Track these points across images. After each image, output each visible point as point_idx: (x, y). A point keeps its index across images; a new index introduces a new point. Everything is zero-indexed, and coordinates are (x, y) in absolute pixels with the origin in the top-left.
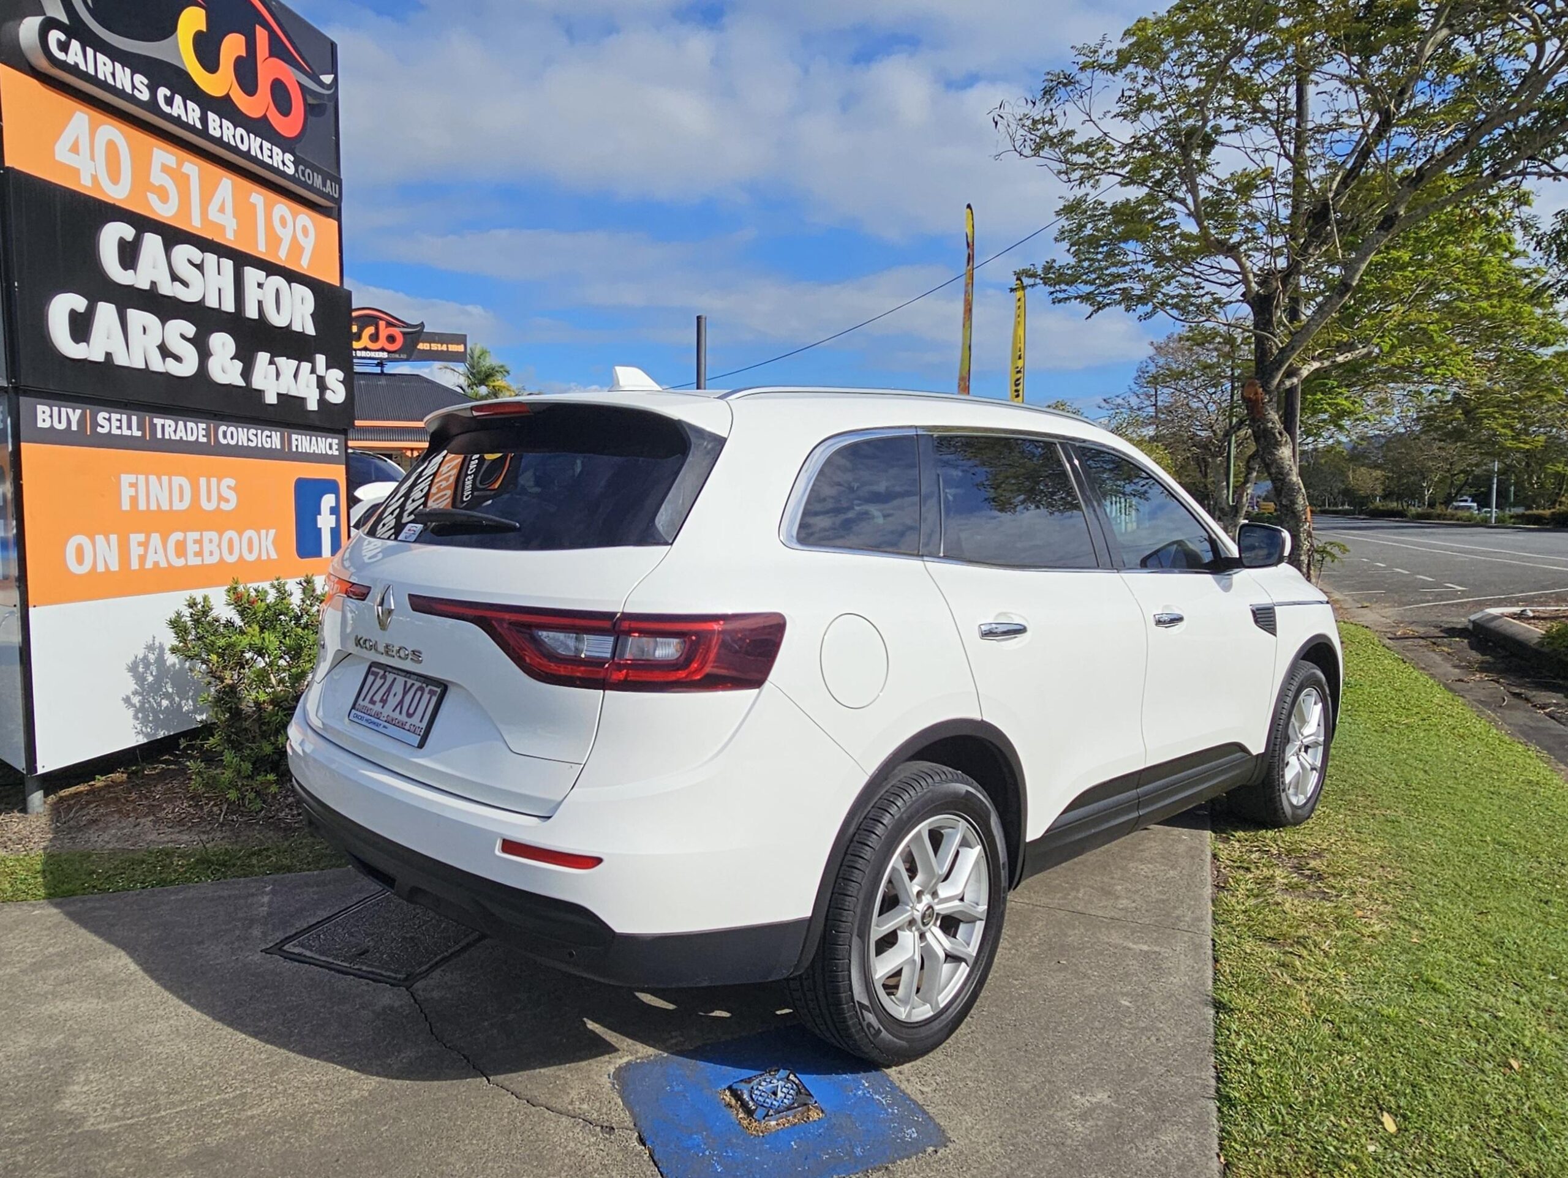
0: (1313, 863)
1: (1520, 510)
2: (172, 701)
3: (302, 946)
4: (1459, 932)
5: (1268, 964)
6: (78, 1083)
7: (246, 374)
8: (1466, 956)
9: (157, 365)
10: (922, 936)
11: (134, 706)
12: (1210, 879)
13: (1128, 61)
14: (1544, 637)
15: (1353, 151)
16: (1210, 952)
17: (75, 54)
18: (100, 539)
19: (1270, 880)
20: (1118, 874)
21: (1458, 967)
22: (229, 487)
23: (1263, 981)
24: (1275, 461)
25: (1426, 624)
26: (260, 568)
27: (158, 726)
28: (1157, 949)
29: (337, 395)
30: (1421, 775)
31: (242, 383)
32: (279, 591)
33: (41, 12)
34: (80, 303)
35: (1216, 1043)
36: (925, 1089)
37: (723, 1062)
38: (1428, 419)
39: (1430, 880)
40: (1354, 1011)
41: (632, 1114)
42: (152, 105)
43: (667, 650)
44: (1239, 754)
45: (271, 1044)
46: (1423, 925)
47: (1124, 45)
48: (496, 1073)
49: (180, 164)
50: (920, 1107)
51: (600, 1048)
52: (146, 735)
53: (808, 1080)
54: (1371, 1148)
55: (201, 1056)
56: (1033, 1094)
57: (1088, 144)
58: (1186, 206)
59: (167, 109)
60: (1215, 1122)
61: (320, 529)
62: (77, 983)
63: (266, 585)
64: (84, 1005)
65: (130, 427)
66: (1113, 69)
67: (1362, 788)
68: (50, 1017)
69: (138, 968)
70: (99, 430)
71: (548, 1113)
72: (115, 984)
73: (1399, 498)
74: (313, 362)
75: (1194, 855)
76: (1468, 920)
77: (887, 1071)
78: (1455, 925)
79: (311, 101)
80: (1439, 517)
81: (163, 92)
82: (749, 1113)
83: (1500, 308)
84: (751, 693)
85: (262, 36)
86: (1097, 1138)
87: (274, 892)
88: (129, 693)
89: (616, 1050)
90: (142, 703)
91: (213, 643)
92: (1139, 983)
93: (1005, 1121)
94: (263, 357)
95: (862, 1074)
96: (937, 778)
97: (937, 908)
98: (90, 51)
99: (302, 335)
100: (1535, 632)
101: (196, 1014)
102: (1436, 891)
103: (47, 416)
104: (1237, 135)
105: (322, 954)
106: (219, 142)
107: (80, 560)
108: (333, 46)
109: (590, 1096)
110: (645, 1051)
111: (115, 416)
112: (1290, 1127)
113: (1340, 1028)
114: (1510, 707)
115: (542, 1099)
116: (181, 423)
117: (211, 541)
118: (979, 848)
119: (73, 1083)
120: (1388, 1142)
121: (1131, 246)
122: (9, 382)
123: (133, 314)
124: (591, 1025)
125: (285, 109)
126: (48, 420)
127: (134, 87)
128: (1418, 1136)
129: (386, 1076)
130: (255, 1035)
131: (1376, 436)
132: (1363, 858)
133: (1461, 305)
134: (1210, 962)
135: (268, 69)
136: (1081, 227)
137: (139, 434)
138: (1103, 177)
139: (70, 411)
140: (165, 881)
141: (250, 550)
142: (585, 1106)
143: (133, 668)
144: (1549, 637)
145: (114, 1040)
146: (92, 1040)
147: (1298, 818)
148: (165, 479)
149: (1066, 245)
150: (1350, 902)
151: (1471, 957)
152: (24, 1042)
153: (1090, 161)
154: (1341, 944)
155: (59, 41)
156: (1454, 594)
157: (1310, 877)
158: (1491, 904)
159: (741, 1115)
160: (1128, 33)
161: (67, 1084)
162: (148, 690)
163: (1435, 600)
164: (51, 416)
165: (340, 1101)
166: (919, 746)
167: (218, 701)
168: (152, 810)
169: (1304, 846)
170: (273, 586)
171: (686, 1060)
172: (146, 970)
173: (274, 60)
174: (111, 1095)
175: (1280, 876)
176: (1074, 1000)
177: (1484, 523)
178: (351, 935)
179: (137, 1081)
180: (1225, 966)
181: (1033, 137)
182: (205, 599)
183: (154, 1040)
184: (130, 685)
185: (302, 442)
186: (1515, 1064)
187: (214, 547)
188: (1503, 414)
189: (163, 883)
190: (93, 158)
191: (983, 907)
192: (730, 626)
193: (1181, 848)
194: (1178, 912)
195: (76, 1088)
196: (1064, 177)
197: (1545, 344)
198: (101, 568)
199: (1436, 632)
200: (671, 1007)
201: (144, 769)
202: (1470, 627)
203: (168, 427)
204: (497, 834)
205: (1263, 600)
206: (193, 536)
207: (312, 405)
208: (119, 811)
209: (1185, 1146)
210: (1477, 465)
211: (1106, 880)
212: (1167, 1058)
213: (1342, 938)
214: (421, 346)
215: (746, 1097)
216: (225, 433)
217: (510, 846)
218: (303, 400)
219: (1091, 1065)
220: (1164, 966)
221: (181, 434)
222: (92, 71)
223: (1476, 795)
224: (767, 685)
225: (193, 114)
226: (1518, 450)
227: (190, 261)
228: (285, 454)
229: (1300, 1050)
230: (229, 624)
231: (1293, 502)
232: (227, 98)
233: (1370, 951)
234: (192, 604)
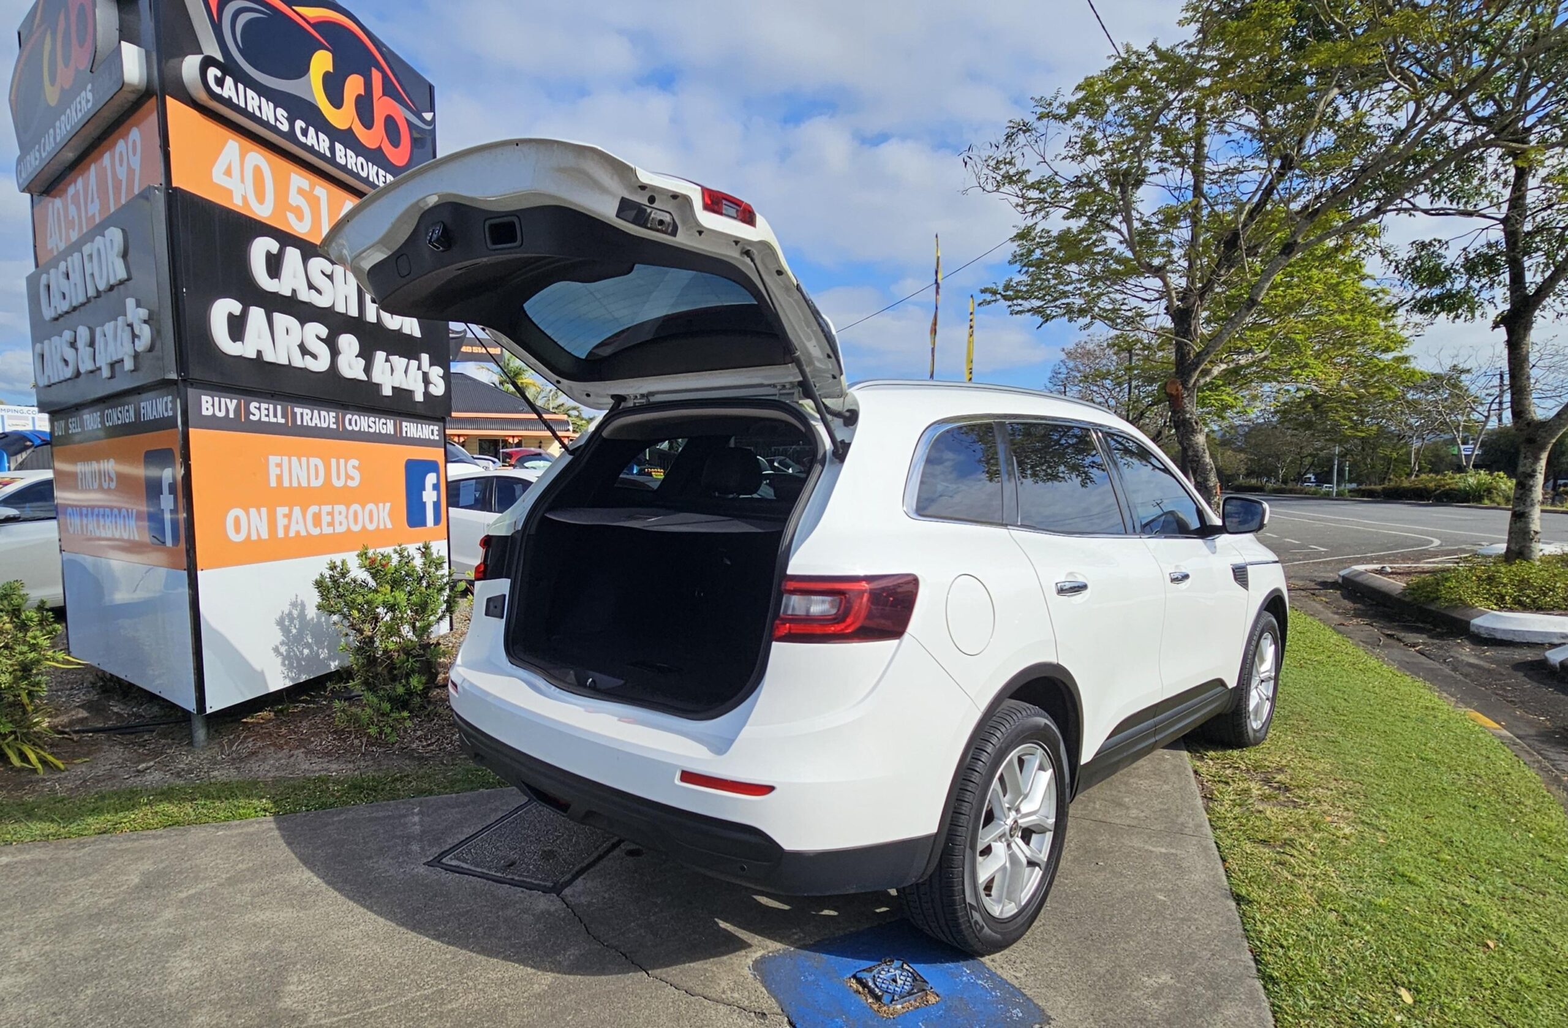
0: (1279, 777)
1: (1354, 486)
2: (311, 650)
3: (458, 859)
4: (1414, 833)
5: (1268, 862)
6: (293, 983)
7: (368, 370)
8: (1426, 853)
9: (298, 361)
10: (1009, 845)
11: (281, 654)
12: (1198, 792)
13: (1076, 112)
14: (1405, 589)
15: (1257, 190)
16: (1217, 853)
17: (228, 90)
18: (253, 511)
19: (1247, 791)
20: (1123, 788)
21: (1422, 862)
22: (354, 467)
23: (1269, 877)
24: (1191, 446)
25: (1302, 578)
26: (381, 535)
27: (301, 670)
28: (1173, 851)
29: (438, 389)
30: (1344, 704)
31: (365, 378)
32: (401, 555)
33: (202, 53)
34: (235, 307)
35: (1245, 930)
36: (1018, 975)
37: (842, 953)
38: (1285, 412)
39: (1378, 791)
40: (1352, 902)
41: (777, 1001)
42: (291, 136)
43: (819, 606)
44: (1220, 688)
45: (453, 945)
46: (1384, 828)
47: (1073, 99)
48: (653, 968)
49: (312, 187)
50: (1019, 990)
51: (736, 945)
52: (292, 679)
53: (921, 969)
54: (1398, 1018)
55: (393, 956)
56: (1108, 976)
57: (1040, 182)
58: (1121, 233)
59: (302, 139)
60: (1264, 998)
61: (425, 503)
62: (271, 895)
63: (388, 550)
64: (282, 915)
65: (275, 416)
66: (1063, 119)
67: (1299, 714)
68: (255, 925)
69: (320, 881)
70: (252, 417)
71: (706, 1002)
72: (304, 895)
73: (1259, 476)
74: (418, 359)
75: (1179, 771)
76: (1419, 823)
77: (983, 959)
78: (1410, 828)
79: (416, 135)
80: (1291, 491)
81: (299, 124)
82: (878, 998)
83: (1353, 320)
84: (893, 643)
85: (376, 76)
86: (1173, 1013)
87: (421, 813)
88: (278, 643)
89: (750, 946)
90: (288, 652)
91: (353, 601)
92: (1166, 880)
93: (1092, 1000)
94: (380, 356)
95: (961, 963)
96: (1024, 713)
97: (1020, 821)
98: (241, 87)
99: (410, 337)
100: (1396, 585)
101: (381, 920)
102: (1385, 799)
103: (209, 405)
104: (1161, 176)
105: (477, 866)
106: (344, 168)
107: (238, 530)
108: (431, 88)
109: (738, 986)
110: (774, 946)
111: (264, 406)
112: (1328, 1000)
113: (1345, 916)
114: (1385, 646)
115: (698, 989)
116: (316, 412)
117: (340, 513)
118: (1051, 771)
119: (289, 983)
120: (1409, 1011)
121: (1073, 267)
122: (179, 375)
123: (277, 317)
124: (723, 924)
125: (395, 142)
126: (211, 409)
127: (276, 119)
128: (1432, 1008)
129: (559, 972)
130: (437, 937)
131: (1241, 425)
132: (1318, 773)
133: (1323, 318)
134: (1220, 862)
135: (383, 106)
136: (1031, 252)
137: (283, 421)
138: (1052, 210)
139: (228, 401)
140: (325, 804)
141: (371, 521)
142: (736, 995)
143: (280, 622)
144: (1411, 590)
145: (315, 944)
146: (295, 945)
147: (1257, 742)
148: (304, 460)
149: (1017, 266)
150: (1318, 809)
151: (1430, 854)
152: (236, 948)
153: (1041, 196)
154: (1323, 844)
155: (216, 77)
156: (1319, 555)
157: (1279, 788)
158: (1432, 809)
159: (870, 1000)
160: (1079, 88)
161: (284, 984)
162: (293, 640)
163: (1304, 559)
164: (213, 405)
165: (526, 995)
166: (1015, 688)
167: (359, 650)
168: (302, 743)
169: (1267, 763)
170: (395, 551)
171: (812, 954)
172: (328, 883)
173: (385, 98)
174: (325, 993)
175: (1255, 789)
176: (1119, 896)
177: (1327, 496)
178: (497, 849)
179: (345, 981)
180: (1233, 864)
181: (995, 175)
182: (343, 562)
183: (350, 944)
184: (278, 637)
185: (411, 429)
186: (1491, 944)
187: (342, 518)
188: (1344, 408)
189: (323, 806)
190: (243, 181)
191: (1052, 821)
192: (875, 585)
193: (1167, 766)
194: (1181, 820)
195: (292, 987)
196: (1020, 209)
197: (1387, 350)
198: (254, 537)
199: (1312, 585)
200: (787, 907)
201: (288, 708)
202: (1340, 581)
203: (307, 416)
204: (676, 767)
205: (1239, 561)
206: (326, 508)
207: (419, 397)
208: (274, 744)
209: (1246, 1018)
210: (1322, 449)
211: (1115, 793)
212: (1208, 944)
213: (1322, 840)
214: (464, 349)
215: (871, 984)
216: (350, 420)
217: (688, 777)
218: (410, 393)
219: (1148, 951)
220: (1184, 865)
221: (316, 421)
222: (242, 105)
223: (1391, 719)
224: (906, 636)
225: (323, 144)
226: (1355, 437)
227: (323, 272)
228: (397, 439)
229: (1317, 936)
230: (364, 584)
231: (1206, 480)
232: (350, 130)
233: (1348, 851)
234: (333, 567)
